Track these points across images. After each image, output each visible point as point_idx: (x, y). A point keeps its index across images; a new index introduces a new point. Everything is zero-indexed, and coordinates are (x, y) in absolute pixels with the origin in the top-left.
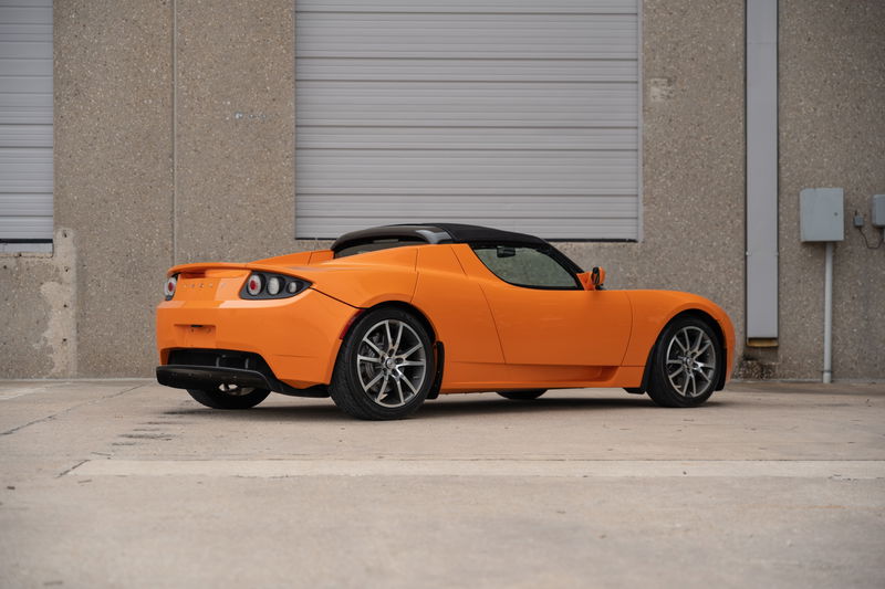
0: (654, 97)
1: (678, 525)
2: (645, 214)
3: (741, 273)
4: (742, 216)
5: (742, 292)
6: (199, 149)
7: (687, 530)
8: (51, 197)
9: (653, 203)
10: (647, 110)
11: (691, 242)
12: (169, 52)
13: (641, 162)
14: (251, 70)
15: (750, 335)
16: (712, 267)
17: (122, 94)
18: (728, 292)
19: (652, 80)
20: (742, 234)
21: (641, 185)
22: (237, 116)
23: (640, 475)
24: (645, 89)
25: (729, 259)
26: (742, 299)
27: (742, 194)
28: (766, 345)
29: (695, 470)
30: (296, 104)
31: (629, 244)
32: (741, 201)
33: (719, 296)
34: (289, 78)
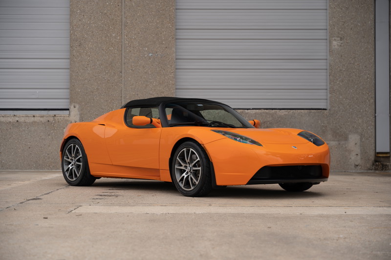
0: (334, 46)
1: (341, 236)
2: (330, 97)
3: (373, 124)
4: (374, 98)
5: (374, 132)
6: (133, 69)
7: (345, 238)
8: (68, 90)
9: (334, 92)
10: (331, 51)
11: (351, 110)
12: (120, 27)
13: (328, 75)
14: (156, 35)
15: (377, 151)
16: (360, 121)
17: (100, 45)
18: (367, 132)
19: (333, 38)
20: (374, 106)
21: (328, 84)
22: (150, 55)
23: (326, 213)
25: (368, 117)
26: (374, 135)
27: (374, 88)
28: (384, 155)
29: (351, 211)
30: (176, 49)
31: (323, 111)
32: (373, 91)
33: (363, 133)
34: (173, 38)
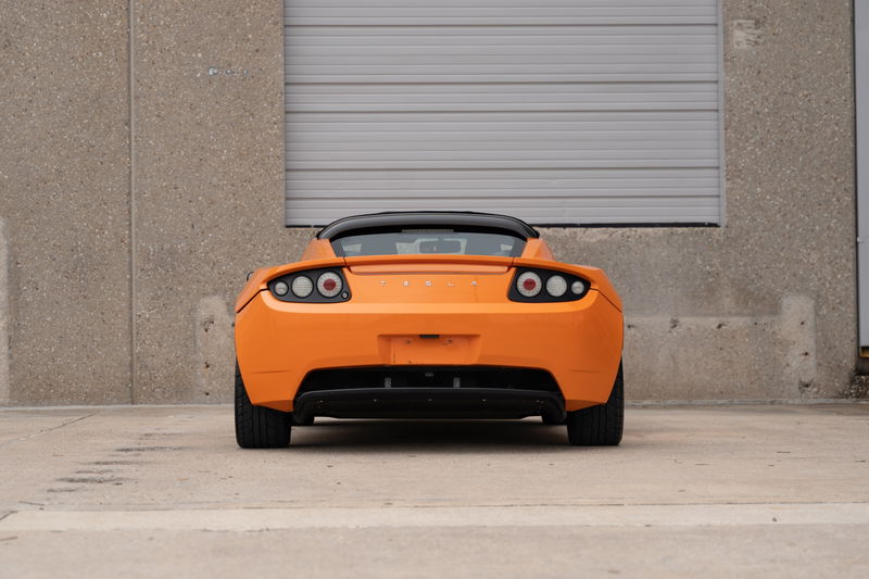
0: (738, 44)
2: (729, 191)
3: (851, 265)
4: (852, 192)
5: (853, 289)
6: (163, 113)
9: (739, 176)
10: (729, 59)
11: (787, 227)
13: (722, 127)
14: (228, 13)
15: (864, 343)
16: (814, 257)
17: (64, 46)
18: (834, 289)
19: (735, 23)
20: (851, 216)
21: (723, 154)
22: (211, 73)
23: (719, 522)
24: (727, 33)
25: (836, 247)
26: (853, 297)
27: (850, 164)
29: (788, 516)
30: (285, 55)
31: (708, 229)
32: (850, 173)
33: (823, 293)
34: (276, 24)
